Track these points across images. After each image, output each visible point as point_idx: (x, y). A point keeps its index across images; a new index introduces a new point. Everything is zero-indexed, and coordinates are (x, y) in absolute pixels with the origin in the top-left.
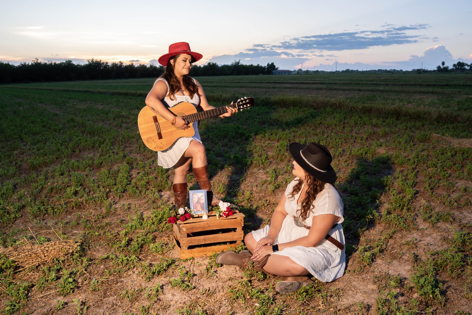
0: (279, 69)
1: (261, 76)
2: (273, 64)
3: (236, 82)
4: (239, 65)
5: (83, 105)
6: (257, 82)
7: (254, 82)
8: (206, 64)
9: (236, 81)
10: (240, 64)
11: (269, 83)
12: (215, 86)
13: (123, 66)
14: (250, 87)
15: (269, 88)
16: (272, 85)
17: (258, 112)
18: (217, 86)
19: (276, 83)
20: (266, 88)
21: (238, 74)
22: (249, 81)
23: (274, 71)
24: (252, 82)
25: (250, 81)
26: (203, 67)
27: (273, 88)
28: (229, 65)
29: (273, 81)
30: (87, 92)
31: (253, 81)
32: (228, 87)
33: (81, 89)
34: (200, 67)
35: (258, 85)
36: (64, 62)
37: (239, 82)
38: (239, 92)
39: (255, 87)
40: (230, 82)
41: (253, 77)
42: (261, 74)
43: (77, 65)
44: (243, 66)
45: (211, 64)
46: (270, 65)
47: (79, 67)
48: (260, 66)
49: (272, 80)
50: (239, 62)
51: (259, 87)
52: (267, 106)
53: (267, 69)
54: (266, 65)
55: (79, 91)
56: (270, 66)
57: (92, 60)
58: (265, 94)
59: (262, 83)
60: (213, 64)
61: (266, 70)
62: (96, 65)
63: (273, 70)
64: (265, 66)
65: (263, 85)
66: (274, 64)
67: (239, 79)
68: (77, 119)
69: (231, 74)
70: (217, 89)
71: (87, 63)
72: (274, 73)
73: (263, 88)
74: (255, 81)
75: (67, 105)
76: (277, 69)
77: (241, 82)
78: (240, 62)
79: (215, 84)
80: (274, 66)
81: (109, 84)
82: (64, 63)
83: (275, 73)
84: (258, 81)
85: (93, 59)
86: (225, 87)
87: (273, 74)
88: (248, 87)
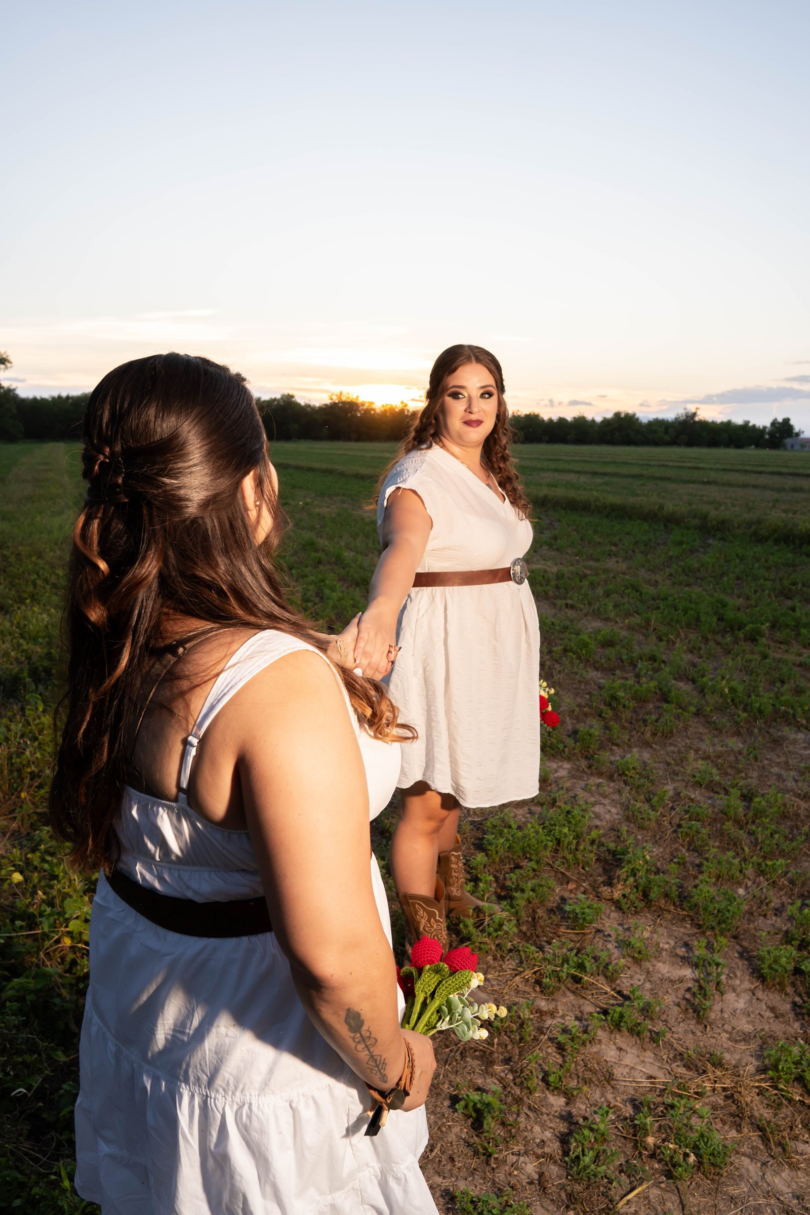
0: (802, 436)
1: (751, 452)
2: (786, 421)
3: (690, 468)
4: (695, 422)
5: (327, 507)
6: (746, 471)
7: (737, 471)
8: (609, 415)
9: (689, 465)
10: (697, 419)
11: (780, 474)
12: (634, 477)
13: (408, 411)
14: (730, 485)
15: (781, 490)
16: (790, 482)
17: (766, 561)
18: (640, 476)
19: (798, 475)
20: (772, 490)
21: (690, 444)
22: (723, 467)
23: (788, 441)
24: (732, 470)
25: (728, 467)
26: (602, 422)
27: (794, 490)
28: (670, 420)
29: (791, 470)
30: (330, 472)
31: (736, 467)
32: (668, 479)
33: (316, 465)
34: (593, 421)
35: (752, 479)
36: (279, 397)
37: (697, 468)
38: (702, 496)
39: (745, 486)
40: (673, 467)
41: (731, 453)
42: (753, 447)
43: (306, 405)
44: (704, 425)
45: (623, 416)
46: (779, 423)
47: (309, 409)
48: (751, 424)
49: (787, 467)
50: (694, 414)
51: (755, 487)
52: (788, 546)
53: (770, 433)
54: (768, 424)
55: (310, 469)
56: (777, 428)
57: (338, 393)
58: (774, 506)
59: (760, 473)
60: (627, 415)
61: (767, 437)
62: (347, 406)
63: (786, 438)
64: (765, 428)
65: (762, 480)
66: (792, 422)
67: (696, 458)
68: (323, 542)
69: (674, 443)
70: (644, 485)
71: (328, 402)
72: (789, 446)
73: (765, 487)
74: (740, 467)
75: (292, 503)
76: (797, 435)
77: (703, 468)
78: (698, 413)
79: (636, 471)
80: (791, 428)
81: (375, 455)
82: (278, 400)
83: (792, 446)
84: (748, 468)
85: (341, 394)
86: (662, 479)
87: (785, 449)
88: (723, 485)
